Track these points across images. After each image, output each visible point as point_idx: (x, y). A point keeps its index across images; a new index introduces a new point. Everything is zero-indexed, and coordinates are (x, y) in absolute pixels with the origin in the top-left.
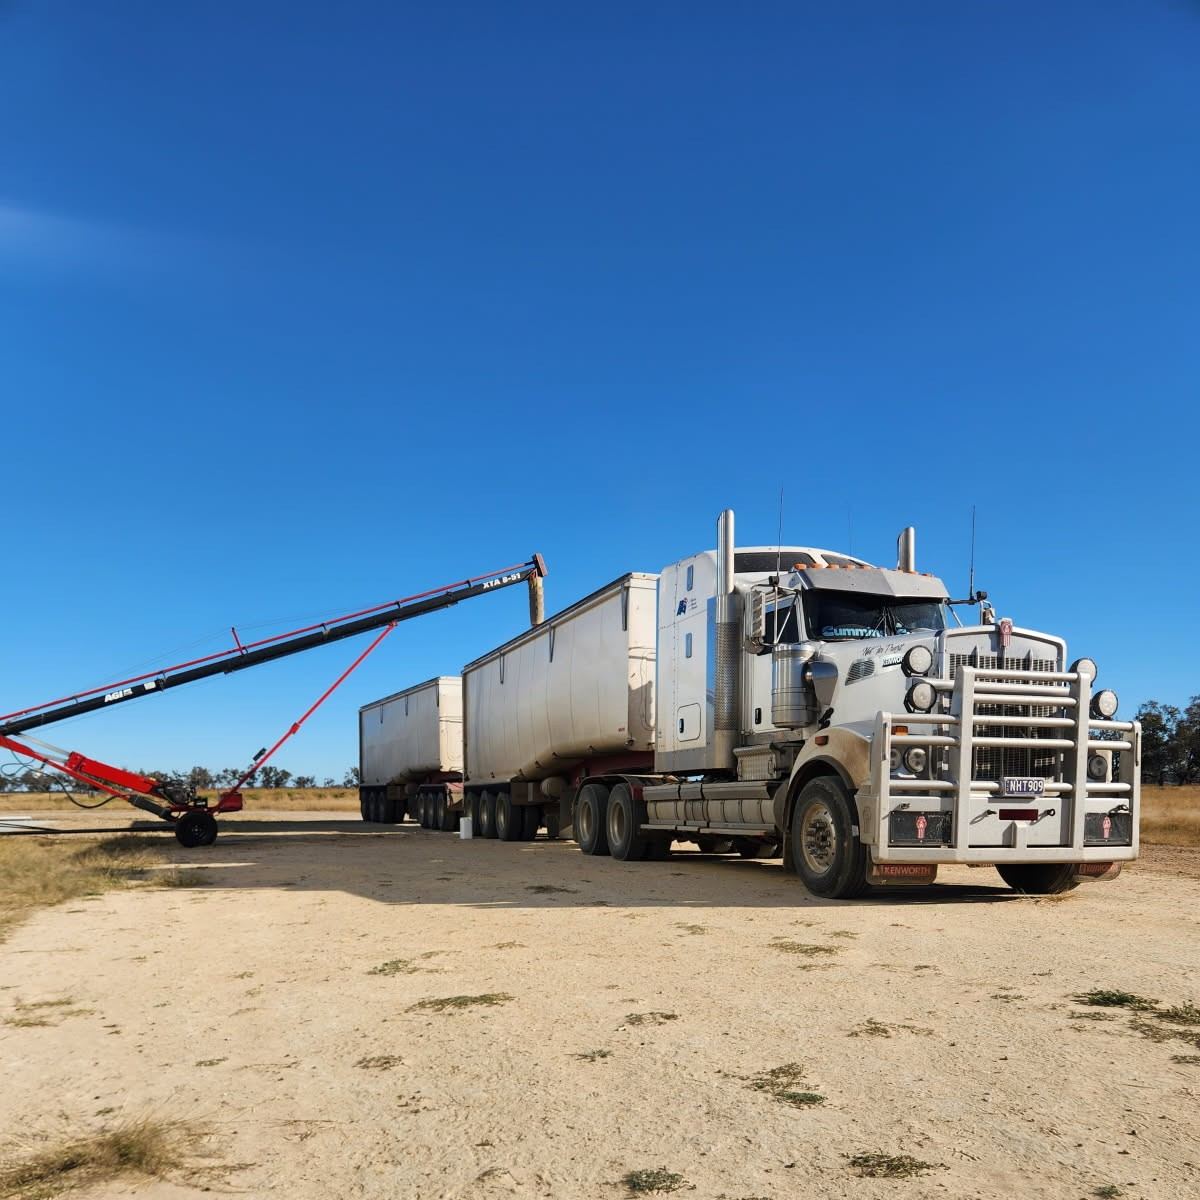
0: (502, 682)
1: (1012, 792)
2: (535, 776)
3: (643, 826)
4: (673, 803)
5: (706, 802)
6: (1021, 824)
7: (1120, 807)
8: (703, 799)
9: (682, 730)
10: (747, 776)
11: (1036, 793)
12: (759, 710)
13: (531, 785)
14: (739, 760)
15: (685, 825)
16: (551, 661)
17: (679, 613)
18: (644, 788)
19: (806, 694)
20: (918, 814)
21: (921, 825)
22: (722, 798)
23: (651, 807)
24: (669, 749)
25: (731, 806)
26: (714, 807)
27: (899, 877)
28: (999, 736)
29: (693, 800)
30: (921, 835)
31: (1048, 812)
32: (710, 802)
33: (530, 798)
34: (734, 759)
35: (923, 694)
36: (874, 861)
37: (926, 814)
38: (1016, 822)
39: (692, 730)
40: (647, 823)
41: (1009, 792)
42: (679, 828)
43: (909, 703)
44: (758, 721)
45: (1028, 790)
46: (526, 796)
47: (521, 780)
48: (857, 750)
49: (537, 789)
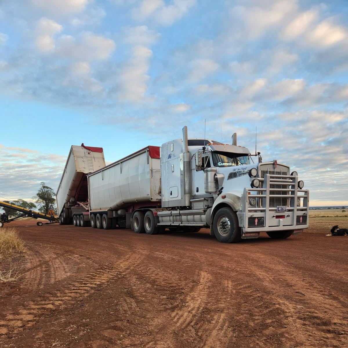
0: (103, 180)
1: (279, 211)
2: (116, 209)
3: (158, 224)
4: (169, 217)
5: (180, 217)
6: (281, 220)
7: (304, 214)
8: (180, 215)
9: (171, 194)
10: (195, 208)
11: (285, 210)
12: (198, 188)
13: (114, 212)
14: (192, 203)
15: (173, 223)
16: (121, 173)
17: (169, 158)
18: (158, 212)
19: (215, 183)
20: (256, 218)
21: (256, 221)
22: (187, 214)
23: (160, 219)
24: (167, 200)
25: (190, 217)
26: (184, 218)
27: (250, 236)
28: (274, 194)
29: (176, 216)
30: (256, 224)
31: (288, 216)
32: (182, 216)
33: (114, 216)
34: (191, 203)
35: (256, 183)
36: (244, 232)
37: (258, 218)
38: (280, 219)
39: (175, 195)
40: (159, 223)
41: (278, 211)
42: (172, 224)
43: (252, 185)
44: (197, 191)
45: (283, 210)
46: (113, 215)
47: (111, 210)
48: (236, 200)
49: (116, 213)
